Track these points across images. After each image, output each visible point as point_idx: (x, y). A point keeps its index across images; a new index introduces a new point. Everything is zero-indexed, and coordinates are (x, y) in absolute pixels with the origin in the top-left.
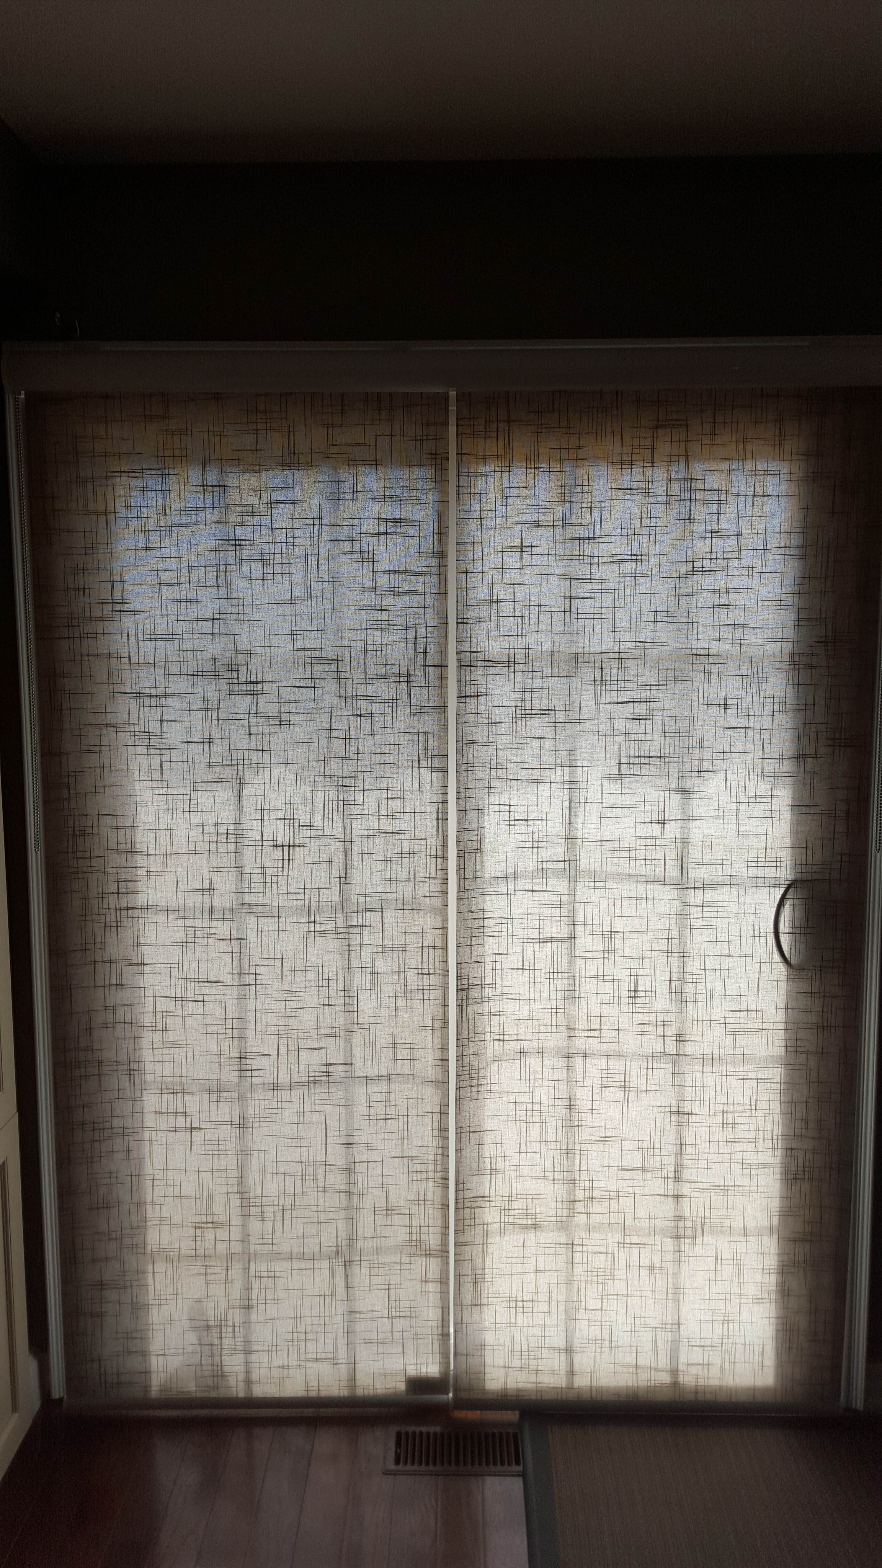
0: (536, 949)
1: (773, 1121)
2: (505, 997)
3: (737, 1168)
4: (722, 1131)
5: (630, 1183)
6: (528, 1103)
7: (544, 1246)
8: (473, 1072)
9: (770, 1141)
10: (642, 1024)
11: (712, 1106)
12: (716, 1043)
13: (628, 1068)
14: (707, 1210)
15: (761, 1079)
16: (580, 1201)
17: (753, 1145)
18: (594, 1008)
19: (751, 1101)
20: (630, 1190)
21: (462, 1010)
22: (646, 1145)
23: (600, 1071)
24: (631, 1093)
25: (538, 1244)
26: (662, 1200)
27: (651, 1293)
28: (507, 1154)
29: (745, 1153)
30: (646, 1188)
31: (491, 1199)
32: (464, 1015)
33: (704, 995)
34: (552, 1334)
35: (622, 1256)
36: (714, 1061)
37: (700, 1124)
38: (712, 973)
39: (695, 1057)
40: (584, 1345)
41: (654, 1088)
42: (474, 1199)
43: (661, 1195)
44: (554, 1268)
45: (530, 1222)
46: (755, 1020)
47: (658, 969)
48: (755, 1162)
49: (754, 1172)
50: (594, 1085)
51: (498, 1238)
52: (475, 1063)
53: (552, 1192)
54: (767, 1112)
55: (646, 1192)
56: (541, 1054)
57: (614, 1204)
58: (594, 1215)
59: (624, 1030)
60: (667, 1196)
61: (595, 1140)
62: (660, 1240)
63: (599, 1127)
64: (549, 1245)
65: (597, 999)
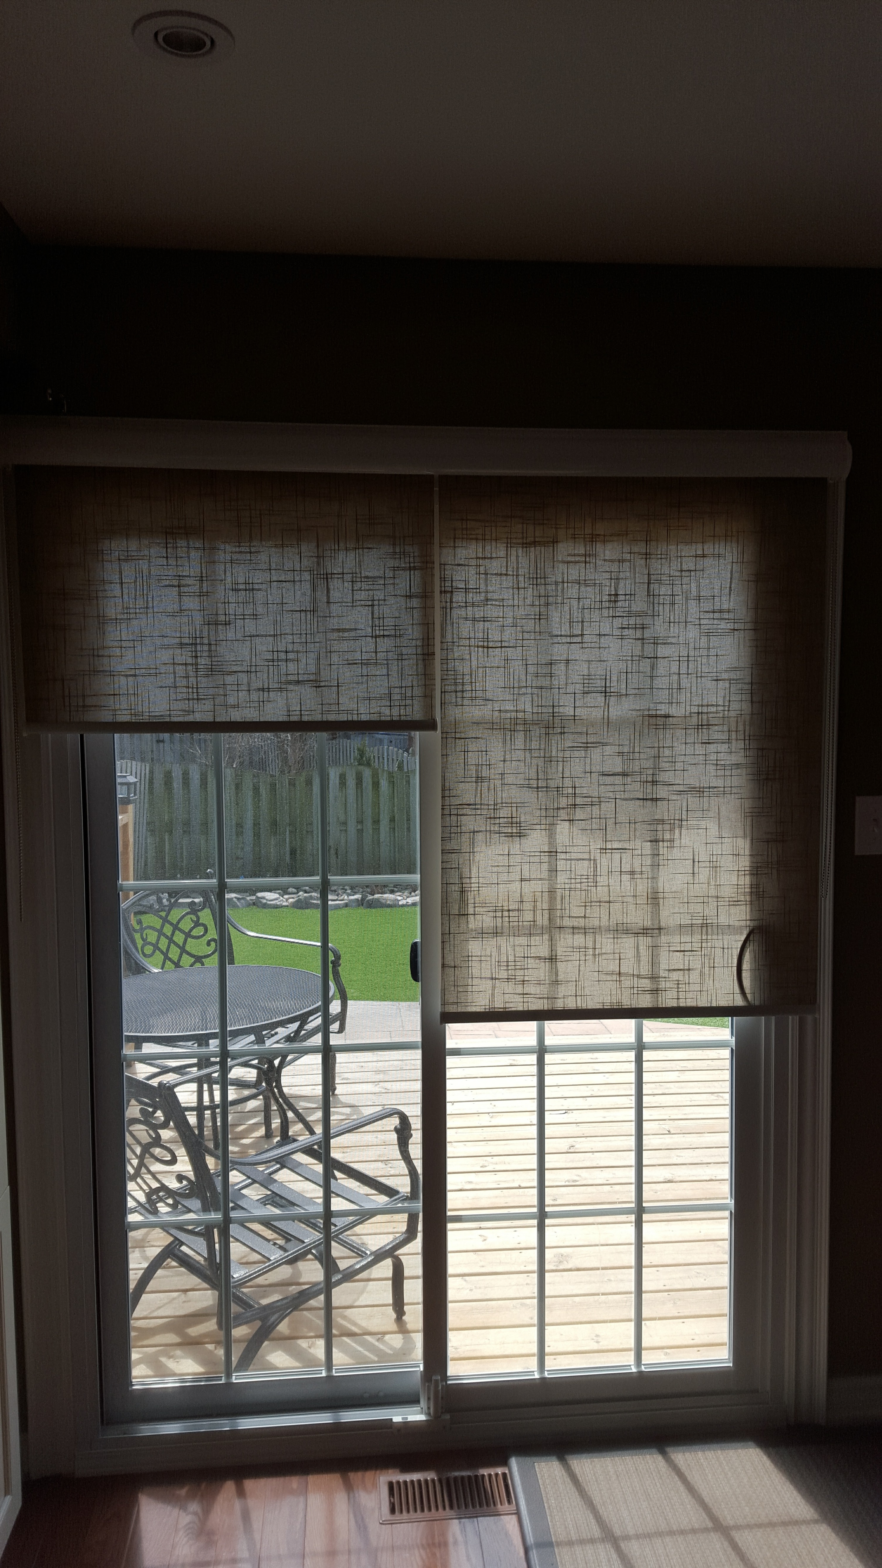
0: (520, 554)
1: (745, 722)
2: (489, 603)
3: (711, 769)
4: (698, 733)
5: (611, 788)
6: (511, 711)
7: (529, 854)
8: (458, 677)
9: (743, 742)
10: (623, 628)
11: (688, 707)
12: (692, 645)
13: (608, 674)
14: (684, 813)
15: (733, 680)
16: (563, 808)
17: (726, 746)
18: (576, 614)
19: (724, 702)
20: (611, 795)
21: (446, 613)
22: (626, 750)
23: (582, 677)
24: (612, 698)
25: (523, 853)
26: (641, 804)
27: (632, 898)
28: (493, 762)
29: (719, 755)
30: (626, 793)
31: (477, 807)
32: (449, 617)
33: (681, 597)
34: (537, 943)
35: (604, 861)
36: (690, 662)
37: (677, 726)
38: (687, 574)
39: (671, 659)
40: (569, 954)
41: (634, 691)
42: (461, 807)
43: (641, 799)
44: (539, 877)
45: (515, 831)
46: (727, 621)
47: (637, 571)
48: (728, 763)
49: (728, 773)
50: (576, 692)
51: (484, 847)
52: (460, 669)
53: (536, 800)
54: (739, 712)
55: (626, 797)
56: (524, 661)
57: (595, 809)
58: (577, 822)
59: (604, 635)
60: (646, 799)
61: (577, 747)
62: (640, 844)
63: (581, 733)
64: (533, 854)
65: (578, 605)
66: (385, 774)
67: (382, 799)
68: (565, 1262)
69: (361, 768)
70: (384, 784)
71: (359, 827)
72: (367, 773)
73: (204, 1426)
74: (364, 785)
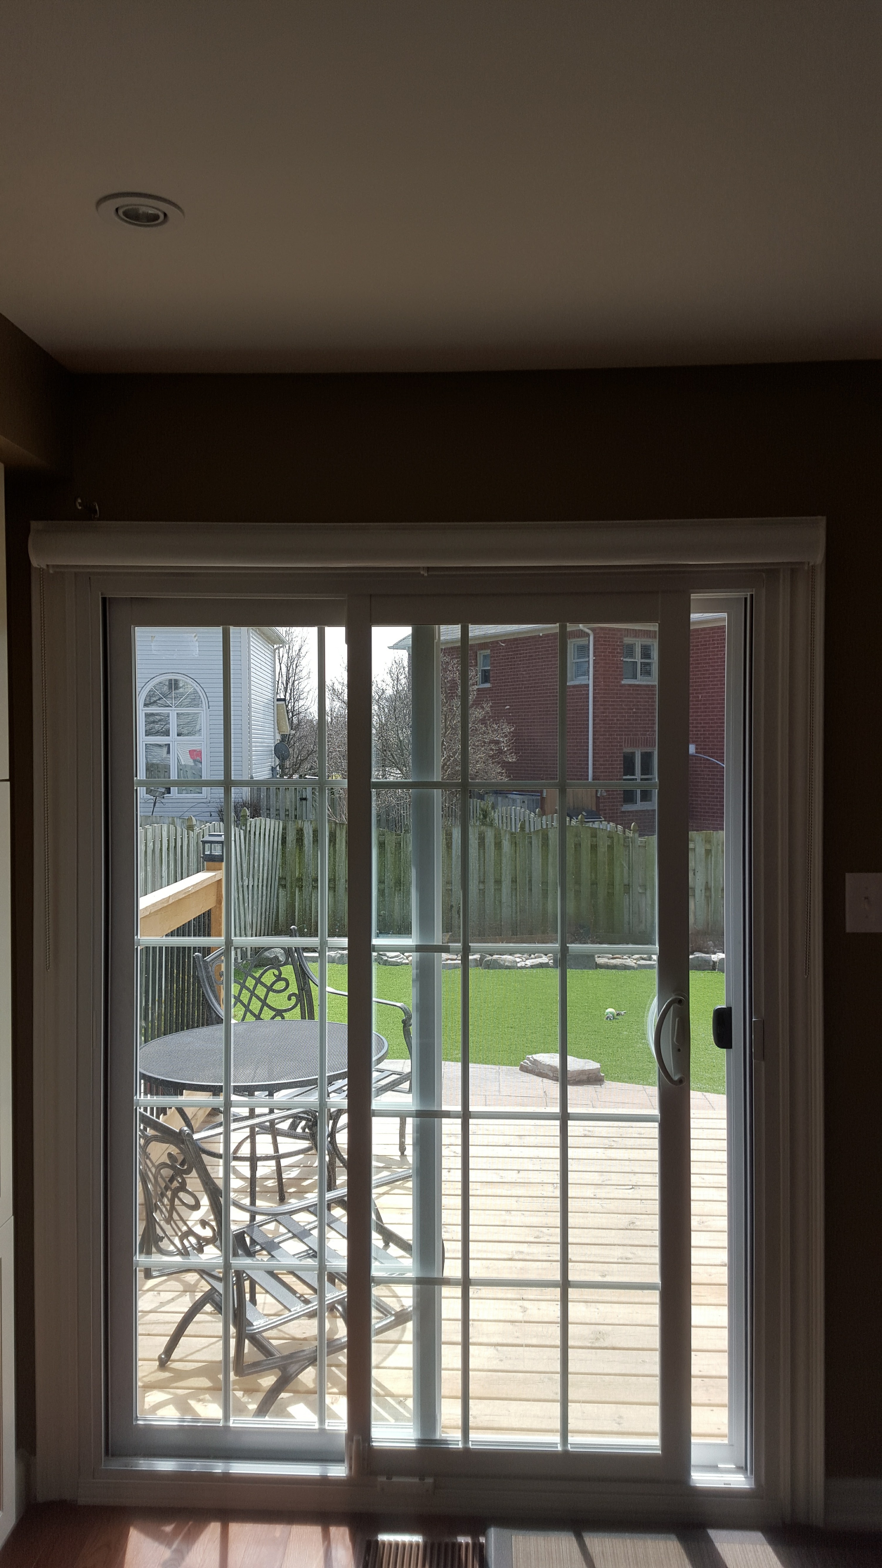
66: (507, 835)
67: (504, 861)
68: (601, 1340)
69: (483, 828)
70: (506, 844)
71: (481, 887)
72: (490, 834)
73: (197, 1466)
74: (487, 844)
